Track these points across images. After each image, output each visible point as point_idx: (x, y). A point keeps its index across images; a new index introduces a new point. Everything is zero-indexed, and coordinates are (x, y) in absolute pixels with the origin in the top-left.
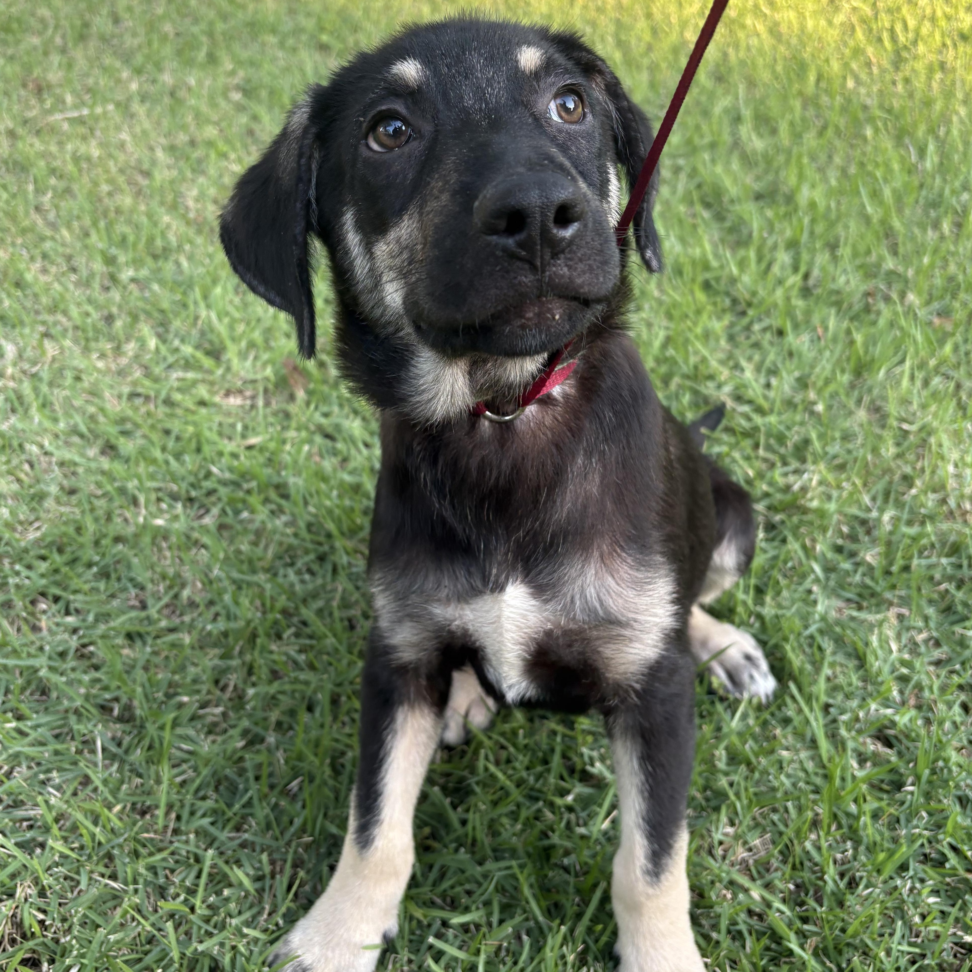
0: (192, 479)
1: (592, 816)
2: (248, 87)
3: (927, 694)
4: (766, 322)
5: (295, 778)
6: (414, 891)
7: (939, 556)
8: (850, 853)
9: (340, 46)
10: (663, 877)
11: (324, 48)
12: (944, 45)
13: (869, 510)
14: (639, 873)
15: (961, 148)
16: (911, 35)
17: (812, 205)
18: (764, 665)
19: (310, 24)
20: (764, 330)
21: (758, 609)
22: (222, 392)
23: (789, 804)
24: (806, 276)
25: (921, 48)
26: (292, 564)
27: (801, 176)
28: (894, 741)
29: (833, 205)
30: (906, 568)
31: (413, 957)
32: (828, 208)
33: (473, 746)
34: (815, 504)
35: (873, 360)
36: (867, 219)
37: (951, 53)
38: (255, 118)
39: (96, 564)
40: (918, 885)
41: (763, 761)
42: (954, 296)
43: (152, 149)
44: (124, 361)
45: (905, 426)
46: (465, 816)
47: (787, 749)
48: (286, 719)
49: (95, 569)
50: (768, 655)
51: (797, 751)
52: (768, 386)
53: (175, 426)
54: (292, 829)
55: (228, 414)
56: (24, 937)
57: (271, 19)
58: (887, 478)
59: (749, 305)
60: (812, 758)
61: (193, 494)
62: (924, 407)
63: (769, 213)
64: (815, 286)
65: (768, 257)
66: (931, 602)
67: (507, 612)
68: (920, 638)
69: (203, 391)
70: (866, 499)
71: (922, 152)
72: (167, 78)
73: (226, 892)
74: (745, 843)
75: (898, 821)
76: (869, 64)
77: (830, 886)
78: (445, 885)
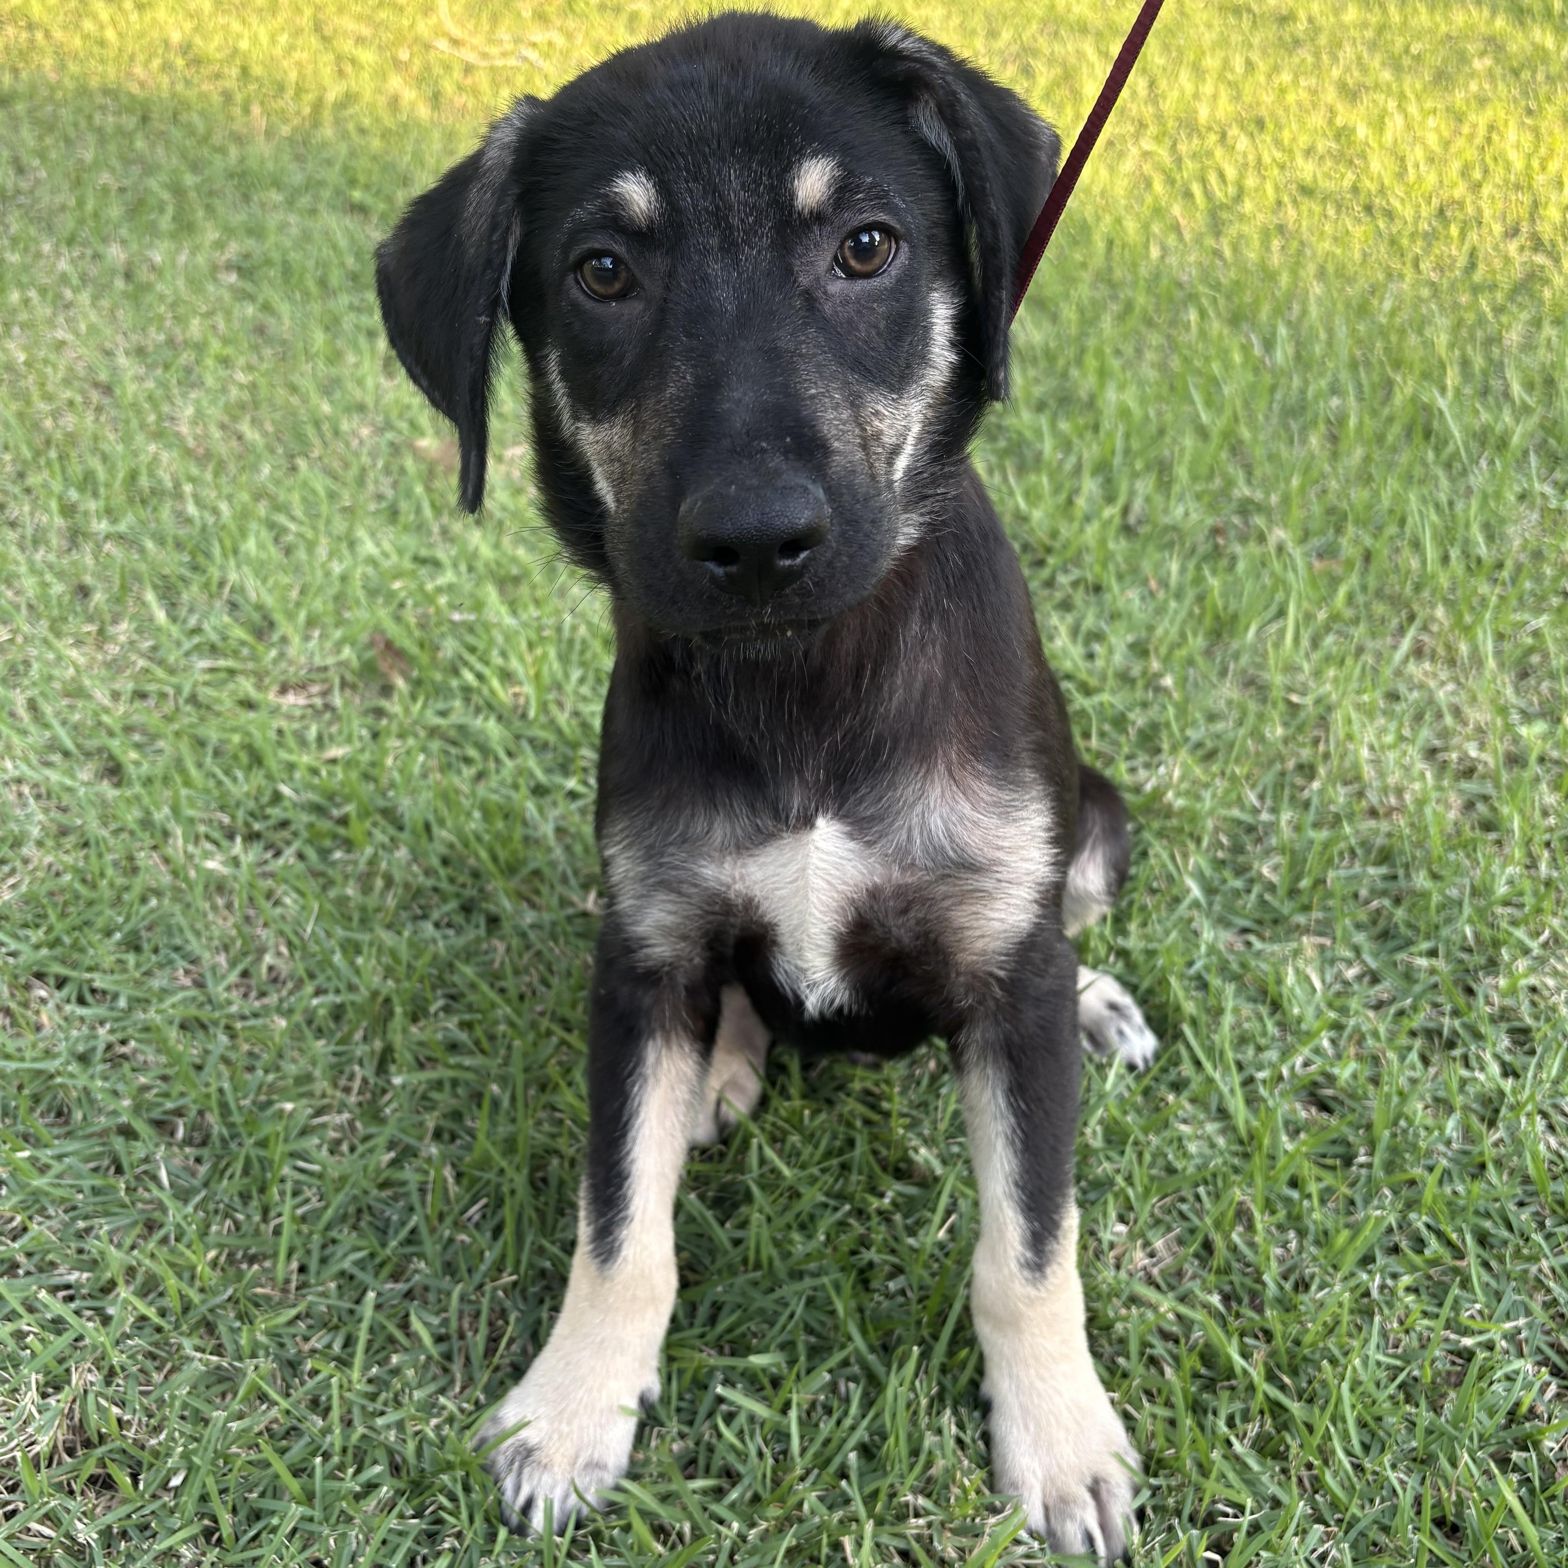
0: (251, 805)
1: (921, 1223)
2: (245, 265)
3: (1370, 1042)
4: (1076, 574)
5: (474, 1201)
6: (676, 1336)
7: (1365, 864)
8: (1293, 1245)
9: (382, 206)
10: (1048, 1271)
11: (360, 210)
12: (1279, 203)
13: (1256, 811)
14: (1014, 1266)
15: (1323, 335)
16: (1231, 190)
17: (1124, 413)
18: (1137, 1016)
19: (333, 176)
20: (1075, 584)
21: (1120, 941)
22: (275, 688)
23: (1201, 1190)
24: (1125, 511)
25: (1248, 206)
26: (425, 917)
27: (1103, 373)
28: (1333, 1104)
29: (1152, 414)
30: (1320, 882)
31: (686, 1429)
32: (1147, 418)
33: (736, 1143)
34: (1180, 803)
35: (1235, 617)
36: (1203, 433)
37: (1291, 212)
38: (267, 308)
39: (119, 928)
40: (1389, 1282)
41: (1154, 1140)
42: (1339, 530)
43: (109, 353)
44: (113, 649)
45: (1295, 698)
46: (739, 1234)
47: (1185, 1121)
48: (448, 1124)
49: (118, 936)
50: (1143, 1001)
51: (1201, 1124)
52: (1091, 656)
53: (212, 734)
54: (483, 1268)
55: (290, 717)
56: (88, 1444)
57: (270, 166)
58: (1278, 767)
59: (1049, 550)
60: (1223, 1132)
61: (257, 826)
62: (1317, 674)
63: (1064, 426)
64: (1140, 522)
65: (1067, 485)
66: (1358, 926)
67: (815, 859)
68: (1351, 973)
69: (246, 686)
70: (1252, 797)
71: (1269, 345)
72: (116, 254)
73: (395, 1359)
74: (1147, 1244)
75: (1352, 1203)
76: (1176, 228)
77: (1272, 1290)
78: (723, 1325)
